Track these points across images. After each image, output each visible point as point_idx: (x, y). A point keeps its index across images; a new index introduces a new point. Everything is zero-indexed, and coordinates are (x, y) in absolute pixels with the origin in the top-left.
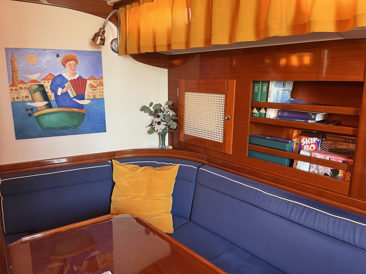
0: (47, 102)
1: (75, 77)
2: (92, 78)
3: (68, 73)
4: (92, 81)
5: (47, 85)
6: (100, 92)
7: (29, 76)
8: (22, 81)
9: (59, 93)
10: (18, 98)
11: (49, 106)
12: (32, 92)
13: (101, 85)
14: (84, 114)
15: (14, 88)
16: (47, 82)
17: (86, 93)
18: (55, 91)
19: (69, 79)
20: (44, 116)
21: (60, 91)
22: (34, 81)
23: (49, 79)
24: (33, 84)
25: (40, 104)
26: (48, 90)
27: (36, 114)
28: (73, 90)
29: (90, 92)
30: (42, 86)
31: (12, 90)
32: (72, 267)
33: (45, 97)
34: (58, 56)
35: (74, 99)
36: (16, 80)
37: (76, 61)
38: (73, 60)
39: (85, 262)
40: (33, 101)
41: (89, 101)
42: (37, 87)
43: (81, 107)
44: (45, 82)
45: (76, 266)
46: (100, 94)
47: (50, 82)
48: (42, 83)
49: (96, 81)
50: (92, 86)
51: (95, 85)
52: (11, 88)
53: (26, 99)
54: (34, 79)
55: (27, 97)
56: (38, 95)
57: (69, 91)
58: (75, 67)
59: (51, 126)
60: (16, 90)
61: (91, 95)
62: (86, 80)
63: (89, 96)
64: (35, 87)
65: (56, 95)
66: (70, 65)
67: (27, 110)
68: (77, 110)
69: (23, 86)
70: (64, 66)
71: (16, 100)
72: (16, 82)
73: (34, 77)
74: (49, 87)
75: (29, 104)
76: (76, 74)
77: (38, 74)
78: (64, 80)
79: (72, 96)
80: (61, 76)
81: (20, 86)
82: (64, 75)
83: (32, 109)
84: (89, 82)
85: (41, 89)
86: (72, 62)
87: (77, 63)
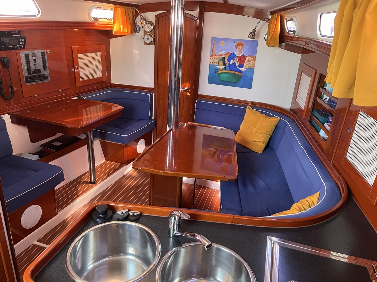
0: (224, 67)
1: (241, 55)
2: (250, 56)
3: (237, 52)
4: (249, 58)
5: (226, 58)
6: (252, 65)
7: (219, 52)
8: (216, 54)
9: (231, 63)
10: (212, 63)
11: (225, 69)
12: (219, 60)
13: (254, 60)
14: (241, 76)
15: (212, 58)
16: (226, 56)
17: (245, 64)
18: (229, 61)
19: (237, 55)
20: (221, 74)
21: (231, 62)
22: (221, 55)
23: (228, 55)
24: (220, 56)
25: (222, 67)
26: (226, 60)
27: (218, 72)
28: (238, 62)
29: (247, 64)
30: (224, 58)
31: (211, 58)
32: (219, 155)
33: (224, 64)
34: (234, 42)
35: (238, 67)
36: (213, 53)
37: (243, 46)
38: (242, 45)
39: (226, 155)
40: (219, 65)
41: (246, 69)
42: (222, 58)
43: (241, 72)
44: (225, 56)
45: (222, 156)
46: (252, 66)
47: (228, 56)
48: (225, 57)
49: (251, 58)
50: (249, 61)
51: (250, 60)
52: (211, 57)
53: (216, 64)
54: (221, 54)
55: (216, 63)
56: (221, 63)
57: (236, 62)
58: (242, 49)
59: (224, 80)
60: (212, 59)
61: (247, 66)
62: (246, 57)
63: (246, 66)
64: (221, 58)
65: (229, 63)
66: (239, 48)
67: (215, 69)
68: (238, 73)
69: (216, 57)
70: (237, 48)
71: (212, 64)
72: (213, 55)
73: (221, 53)
74: (227, 59)
75: (217, 66)
76: (241, 53)
77: (223, 52)
78: (235, 56)
79: (237, 65)
80: (234, 53)
81: (214, 57)
82: (235, 53)
83: (217, 69)
84: (247, 58)
85: (223, 59)
86: (241, 46)
87: (243, 47)
